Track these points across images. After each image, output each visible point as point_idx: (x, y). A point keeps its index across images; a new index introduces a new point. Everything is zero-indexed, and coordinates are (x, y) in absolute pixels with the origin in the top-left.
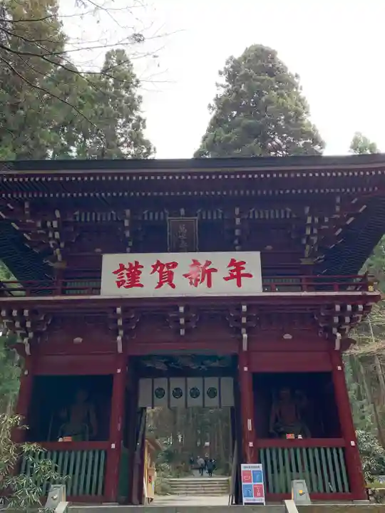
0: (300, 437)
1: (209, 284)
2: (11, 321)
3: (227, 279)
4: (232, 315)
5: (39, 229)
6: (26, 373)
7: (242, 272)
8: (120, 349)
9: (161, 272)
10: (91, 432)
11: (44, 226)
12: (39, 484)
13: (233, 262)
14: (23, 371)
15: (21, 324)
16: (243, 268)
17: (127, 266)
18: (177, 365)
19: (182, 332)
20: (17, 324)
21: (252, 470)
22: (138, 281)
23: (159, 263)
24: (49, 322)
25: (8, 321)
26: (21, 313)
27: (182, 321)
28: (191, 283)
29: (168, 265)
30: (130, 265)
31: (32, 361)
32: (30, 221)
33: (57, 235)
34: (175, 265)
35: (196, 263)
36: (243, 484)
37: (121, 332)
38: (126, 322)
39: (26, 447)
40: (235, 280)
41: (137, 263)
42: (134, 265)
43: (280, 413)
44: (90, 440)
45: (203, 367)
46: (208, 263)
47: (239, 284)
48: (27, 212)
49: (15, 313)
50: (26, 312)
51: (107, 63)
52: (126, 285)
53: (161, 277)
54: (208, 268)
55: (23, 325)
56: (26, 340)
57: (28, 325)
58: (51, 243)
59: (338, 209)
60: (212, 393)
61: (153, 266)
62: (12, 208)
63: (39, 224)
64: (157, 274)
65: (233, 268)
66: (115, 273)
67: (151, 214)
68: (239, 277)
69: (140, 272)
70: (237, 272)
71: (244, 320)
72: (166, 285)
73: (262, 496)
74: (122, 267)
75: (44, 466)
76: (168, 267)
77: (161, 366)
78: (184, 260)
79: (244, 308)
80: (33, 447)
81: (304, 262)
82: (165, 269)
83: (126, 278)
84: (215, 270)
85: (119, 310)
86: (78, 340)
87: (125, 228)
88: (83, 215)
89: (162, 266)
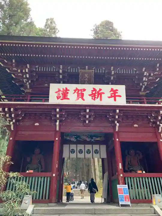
0: (144, 172)
1: (101, 100)
2: (5, 114)
3: (109, 97)
4: (111, 114)
5: (19, 73)
6: (11, 139)
7: (117, 94)
8: (58, 129)
9: (78, 93)
10: (42, 168)
11: (21, 71)
12: (19, 196)
13: (112, 90)
14: (10, 138)
15: (9, 115)
16: (117, 93)
17: (62, 90)
18: (81, 139)
19: (87, 122)
20: (7, 115)
21: (123, 188)
22: (67, 97)
23: (77, 89)
24: (23, 116)
25: (3, 113)
26: (9, 109)
27: (87, 116)
28: (92, 98)
29: (81, 90)
30: (63, 89)
31: (14, 133)
32: (15, 69)
33: (28, 76)
34: (84, 90)
35: (94, 90)
36: (119, 195)
37: (58, 121)
38: (61, 116)
39: (11, 174)
40: (113, 98)
41: (66, 88)
42: (65, 89)
43: (130, 162)
44: (41, 172)
45: (93, 140)
46: (100, 90)
47: (115, 100)
48: (14, 64)
49: (6, 109)
50: (12, 109)
51: (46, 23)
52: (61, 98)
53: (78, 96)
54: (100, 92)
55: (10, 116)
56: (11, 123)
57: (13, 116)
58: (24, 80)
59: (158, 69)
60: (96, 152)
61: (74, 90)
62: (6, 62)
63: (19, 71)
64: (76, 94)
65: (112, 92)
66: (56, 92)
67: (72, 69)
68: (115, 97)
69: (68, 93)
70: (114, 94)
71: (117, 117)
72: (80, 99)
73: (129, 201)
74: (59, 90)
75: (22, 185)
76: (81, 91)
77: (73, 139)
78: (89, 88)
79: (118, 111)
80: (15, 174)
81: (141, 93)
82: (80, 92)
83: (61, 95)
84: (104, 93)
85: (58, 110)
86: (37, 124)
87: (60, 74)
88: (40, 68)
89: (79, 90)
